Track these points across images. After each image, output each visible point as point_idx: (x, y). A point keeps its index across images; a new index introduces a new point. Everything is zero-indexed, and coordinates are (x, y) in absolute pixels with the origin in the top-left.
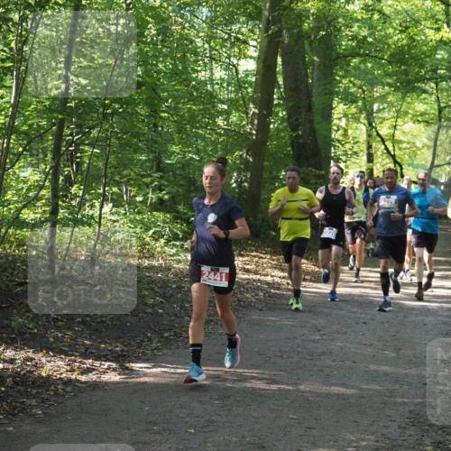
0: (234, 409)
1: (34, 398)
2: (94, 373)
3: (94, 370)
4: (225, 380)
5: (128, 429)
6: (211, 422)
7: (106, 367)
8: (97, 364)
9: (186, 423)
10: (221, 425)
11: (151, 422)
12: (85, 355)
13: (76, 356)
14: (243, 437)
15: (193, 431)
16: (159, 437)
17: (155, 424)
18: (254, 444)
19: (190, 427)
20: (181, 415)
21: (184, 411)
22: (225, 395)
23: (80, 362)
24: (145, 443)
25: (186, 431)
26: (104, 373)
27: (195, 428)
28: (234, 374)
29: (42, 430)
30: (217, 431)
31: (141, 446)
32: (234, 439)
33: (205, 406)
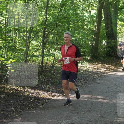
0: (95, 107)
1: (40, 103)
2: (55, 97)
3: (55, 96)
4: (92, 99)
5: (66, 112)
7: (59, 95)
8: (56, 94)
9: (82, 110)
10: (91, 111)
11: (72, 110)
12: (53, 92)
13: (50, 92)
14: (98, 115)
15: (84, 113)
16: (74, 114)
17: (74, 111)
18: (101, 117)
19: (83, 112)
20: (80, 108)
21: (81, 107)
22: (92, 104)
23: (52, 94)
24: (71, 116)
26: (58, 97)
27: (84, 112)
28: (94, 97)
29: (43, 112)
30: (91, 113)
31: (70, 117)
32: (96, 115)
33: (86, 106)
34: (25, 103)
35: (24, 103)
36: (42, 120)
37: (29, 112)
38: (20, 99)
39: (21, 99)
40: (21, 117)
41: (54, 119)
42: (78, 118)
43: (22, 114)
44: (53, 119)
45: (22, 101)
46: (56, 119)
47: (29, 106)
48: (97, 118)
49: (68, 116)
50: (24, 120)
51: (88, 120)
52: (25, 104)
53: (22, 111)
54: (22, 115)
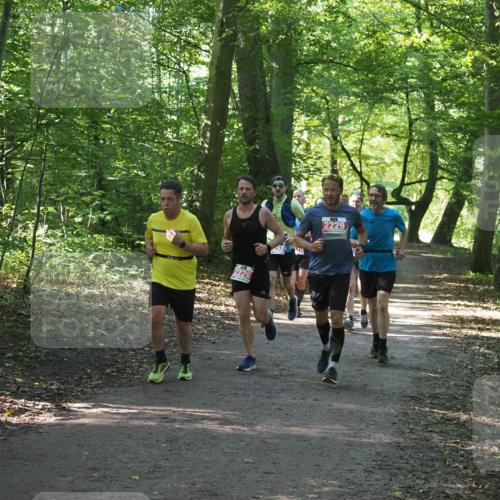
0: (183, 452)
2: (26, 414)
3: (26, 410)
4: (174, 421)
6: (157, 467)
7: (40, 407)
8: (30, 404)
9: (130, 468)
10: (168, 470)
11: (90, 469)
12: (17, 395)
13: (6, 396)
14: (193, 484)
15: (137, 478)
16: (98, 484)
17: (94, 470)
18: (205, 491)
19: (134, 473)
20: (124, 460)
21: (127, 455)
23: (11, 402)
25: (130, 478)
26: (39, 414)
27: (139, 474)
28: (183, 414)
30: (164, 477)
32: (183, 486)
33: (150, 450)
48: (189, 496)
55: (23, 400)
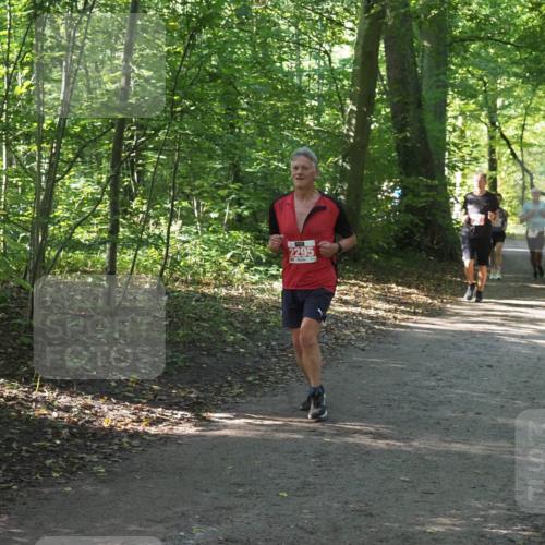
0: (334, 468)
1: (95, 453)
2: (165, 424)
3: (165, 420)
4: (323, 434)
5: (207, 491)
6: (305, 484)
7: (179, 416)
8: (168, 413)
9: (278, 484)
10: (319, 487)
11: (234, 484)
12: (154, 403)
13: (143, 404)
14: (346, 503)
15: (285, 495)
16: (244, 501)
17: (239, 485)
18: (361, 511)
19: (282, 490)
20: (270, 475)
21: (273, 470)
22: (321, 455)
23: (148, 411)
24: (229, 508)
25: (278, 495)
26: (177, 424)
27: (288, 491)
28: (332, 427)
29: (105, 491)
30: (315, 495)
31: (224, 511)
32: (335, 505)
33: (299, 465)
34: (27, 451)
35: (23, 453)
36: (98, 525)
37: (46, 491)
38: (7, 436)
39: (12, 433)
40: (9, 514)
41: (152, 521)
42: (259, 515)
43: (11, 500)
44: (148, 520)
45: (15, 445)
46: (161, 522)
47: (45, 466)
48: (343, 516)
49: (216, 508)
50: (20, 525)
51: (300, 524)
52: (27, 455)
53: (15, 487)
54: (10, 505)
55: (160, 409)
